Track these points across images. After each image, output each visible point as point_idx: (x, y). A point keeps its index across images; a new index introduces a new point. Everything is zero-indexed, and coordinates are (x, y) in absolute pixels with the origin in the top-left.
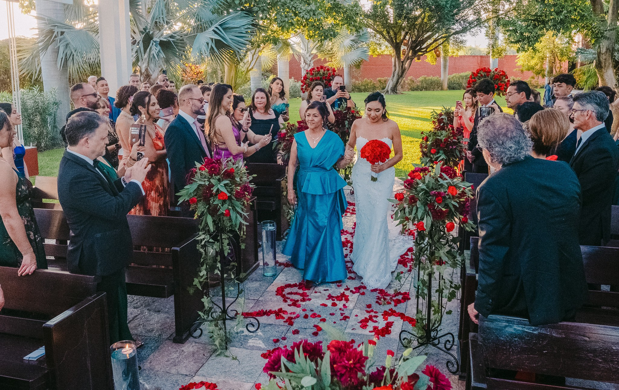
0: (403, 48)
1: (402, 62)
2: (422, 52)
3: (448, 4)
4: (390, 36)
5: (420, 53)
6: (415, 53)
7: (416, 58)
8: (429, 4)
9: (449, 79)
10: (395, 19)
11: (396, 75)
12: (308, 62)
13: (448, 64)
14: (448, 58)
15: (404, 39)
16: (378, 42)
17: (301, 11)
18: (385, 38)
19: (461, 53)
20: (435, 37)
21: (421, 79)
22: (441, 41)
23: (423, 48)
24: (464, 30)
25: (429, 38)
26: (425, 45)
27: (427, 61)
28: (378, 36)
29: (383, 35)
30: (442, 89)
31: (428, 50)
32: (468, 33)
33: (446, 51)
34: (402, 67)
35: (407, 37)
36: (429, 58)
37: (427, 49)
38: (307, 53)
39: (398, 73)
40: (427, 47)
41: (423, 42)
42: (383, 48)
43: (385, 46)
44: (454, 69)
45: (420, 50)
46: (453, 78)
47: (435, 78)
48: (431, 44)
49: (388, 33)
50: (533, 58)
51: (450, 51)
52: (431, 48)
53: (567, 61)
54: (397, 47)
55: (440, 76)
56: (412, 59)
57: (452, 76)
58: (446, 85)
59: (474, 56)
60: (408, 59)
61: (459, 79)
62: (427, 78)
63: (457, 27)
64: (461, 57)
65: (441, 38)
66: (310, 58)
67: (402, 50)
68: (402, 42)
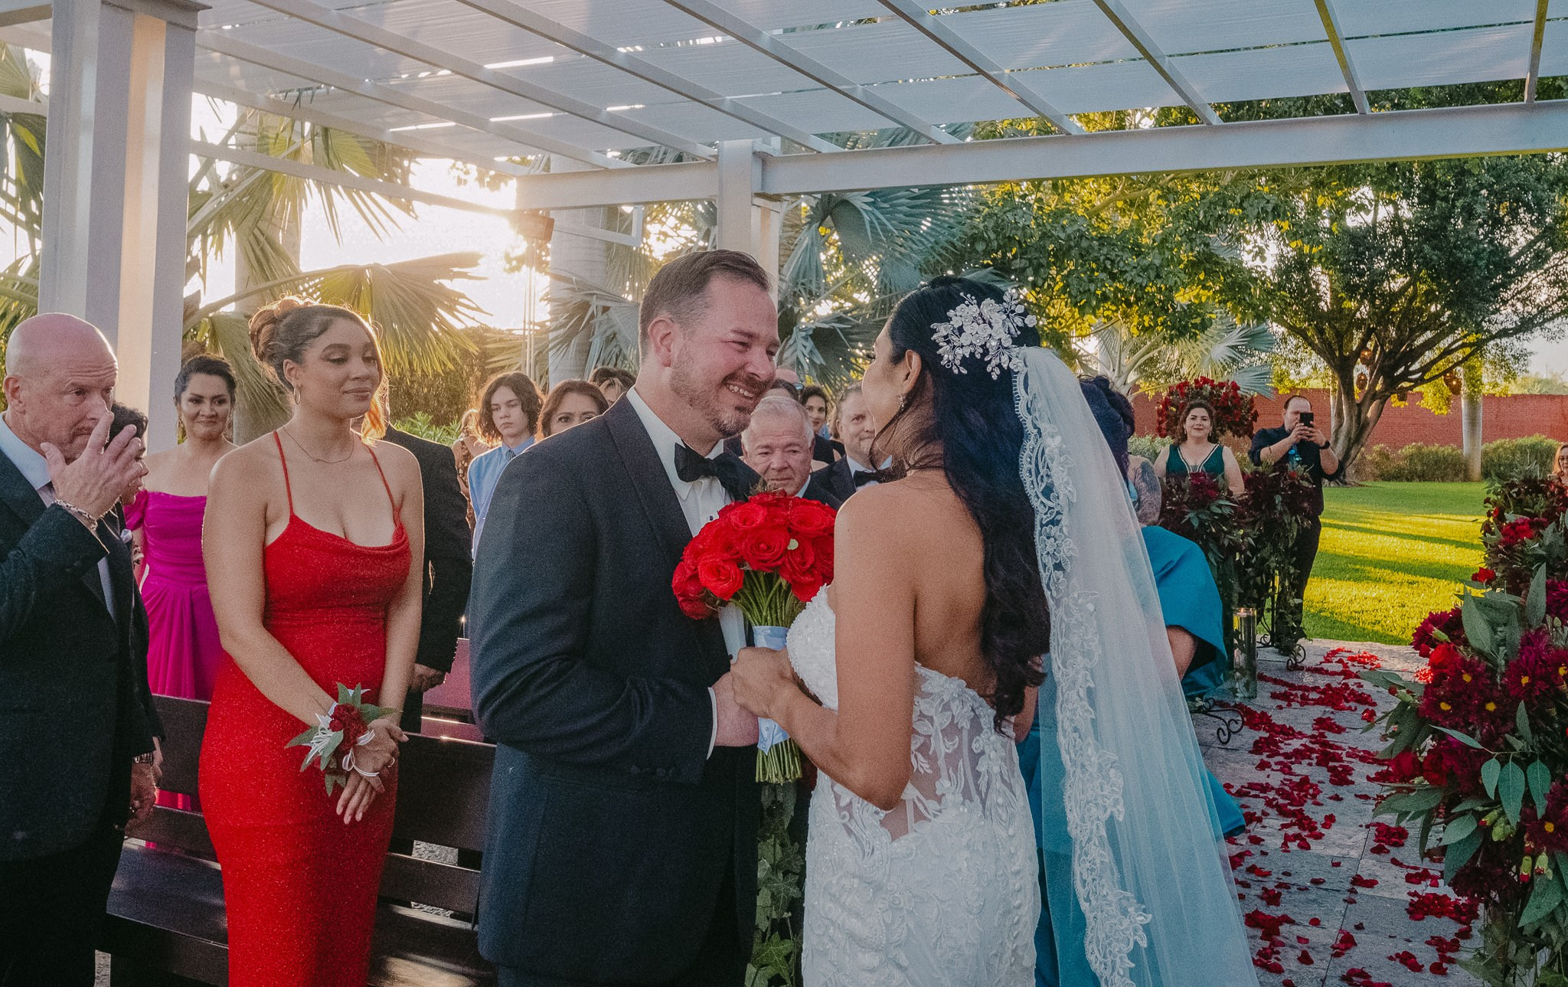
0: (1360, 369)
1: (1359, 405)
2: (1410, 381)
3: (1482, 259)
4: (1324, 341)
5: (1406, 384)
6: (1392, 385)
7: (1394, 398)
8: (1431, 260)
9: (1485, 453)
10: (1337, 300)
11: (1342, 438)
13: (1481, 414)
14: (1480, 399)
15: (1363, 346)
16: (1292, 356)
18: (1311, 344)
19: (1514, 389)
20: (1444, 344)
21: (1408, 450)
22: (1459, 355)
23: (1414, 372)
24: (1526, 325)
25: (1429, 345)
26: (1416, 366)
27: (1423, 404)
28: (1293, 341)
29: (1306, 338)
30: (1467, 478)
31: (1426, 377)
32: (1537, 332)
33: (1475, 382)
34: (1359, 416)
35: (1370, 345)
36: (1429, 397)
37: (1424, 374)
38: (1119, 376)
39: (1349, 432)
40: (1425, 369)
41: (1415, 354)
42: (1305, 369)
43: (1309, 367)
44: (1496, 429)
45: (1404, 377)
46: (1495, 450)
47: (1447, 450)
48: (1434, 362)
49: (1321, 332)
51: (1485, 380)
52: (1434, 371)
54: (1342, 367)
55: (1461, 446)
56: (1384, 399)
57: (1493, 445)
58: (1476, 469)
59: (1552, 397)
60: (1373, 398)
61: (1513, 454)
62: (1425, 450)
63: (1505, 318)
64: (1515, 397)
65: (1463, 346)
67: (1355, 375)
68: (1357, 354)
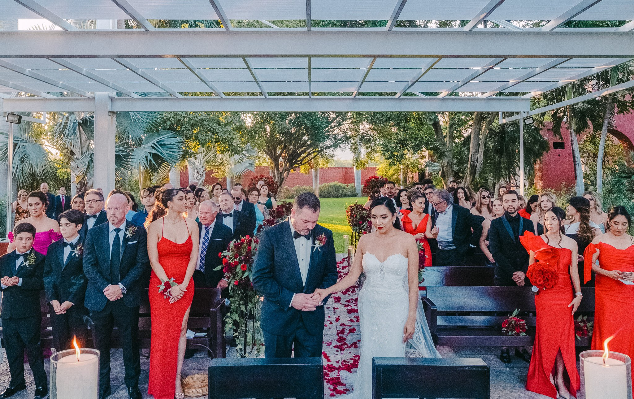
0: (281, 160)
1: (281, 173)
2: (297, 164)
3: (323, 124)
4: (269, 150)
5: (296, 165)
6: (292, 165)
7: (292, 171)
9: (320, 188)
12: (201, 173)
13: (318, 175)
14: (318, 170)
15: (282, 152)
16: (257, 155)
17: (219, 132)
18: (264, 150)
19: (329, 165)
20: (307, 152)
21: (295, 188)
22: (312, 155)
23: (299, 161)
24: (335, 146)
25: (303, 152)
26: (299, 159)
27: (301, 172)
29: (262, 148)
31: (303, 163)
32: (337, 148)
33: (317, 163)
34: (281, 177)
35: (285, 151)
36: (302, 169)
37: (302, 161)
38: (200, 165)
40: (302, 160)
41: (299, 155)
42: (262, 160)
43: (263, 159)
44: (323, 180)
45: (295, 163)
46: (323, 187)
47: (308, 187)
48: (305, 157)
50: (390, 169)
51: (320, 163)
52: (305, 161)
53: (417, 172)
54: (275, 159)
55: (312, 186)
56: (289, 171)
57: (322, 185)
59: (339, 168)
60: (286, 170)
61: (328, 188)
62: (301, 188)
63: (328, 143)
64: (329, 168)
65: (315, 152)
66: (202, 170)
67: (280, 161)
68: (280, 155)
